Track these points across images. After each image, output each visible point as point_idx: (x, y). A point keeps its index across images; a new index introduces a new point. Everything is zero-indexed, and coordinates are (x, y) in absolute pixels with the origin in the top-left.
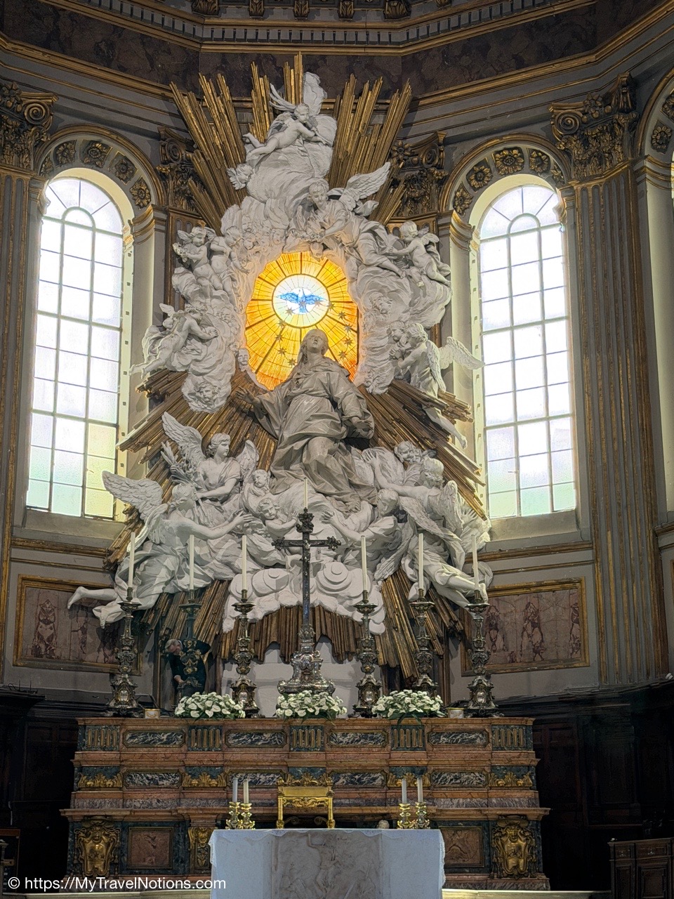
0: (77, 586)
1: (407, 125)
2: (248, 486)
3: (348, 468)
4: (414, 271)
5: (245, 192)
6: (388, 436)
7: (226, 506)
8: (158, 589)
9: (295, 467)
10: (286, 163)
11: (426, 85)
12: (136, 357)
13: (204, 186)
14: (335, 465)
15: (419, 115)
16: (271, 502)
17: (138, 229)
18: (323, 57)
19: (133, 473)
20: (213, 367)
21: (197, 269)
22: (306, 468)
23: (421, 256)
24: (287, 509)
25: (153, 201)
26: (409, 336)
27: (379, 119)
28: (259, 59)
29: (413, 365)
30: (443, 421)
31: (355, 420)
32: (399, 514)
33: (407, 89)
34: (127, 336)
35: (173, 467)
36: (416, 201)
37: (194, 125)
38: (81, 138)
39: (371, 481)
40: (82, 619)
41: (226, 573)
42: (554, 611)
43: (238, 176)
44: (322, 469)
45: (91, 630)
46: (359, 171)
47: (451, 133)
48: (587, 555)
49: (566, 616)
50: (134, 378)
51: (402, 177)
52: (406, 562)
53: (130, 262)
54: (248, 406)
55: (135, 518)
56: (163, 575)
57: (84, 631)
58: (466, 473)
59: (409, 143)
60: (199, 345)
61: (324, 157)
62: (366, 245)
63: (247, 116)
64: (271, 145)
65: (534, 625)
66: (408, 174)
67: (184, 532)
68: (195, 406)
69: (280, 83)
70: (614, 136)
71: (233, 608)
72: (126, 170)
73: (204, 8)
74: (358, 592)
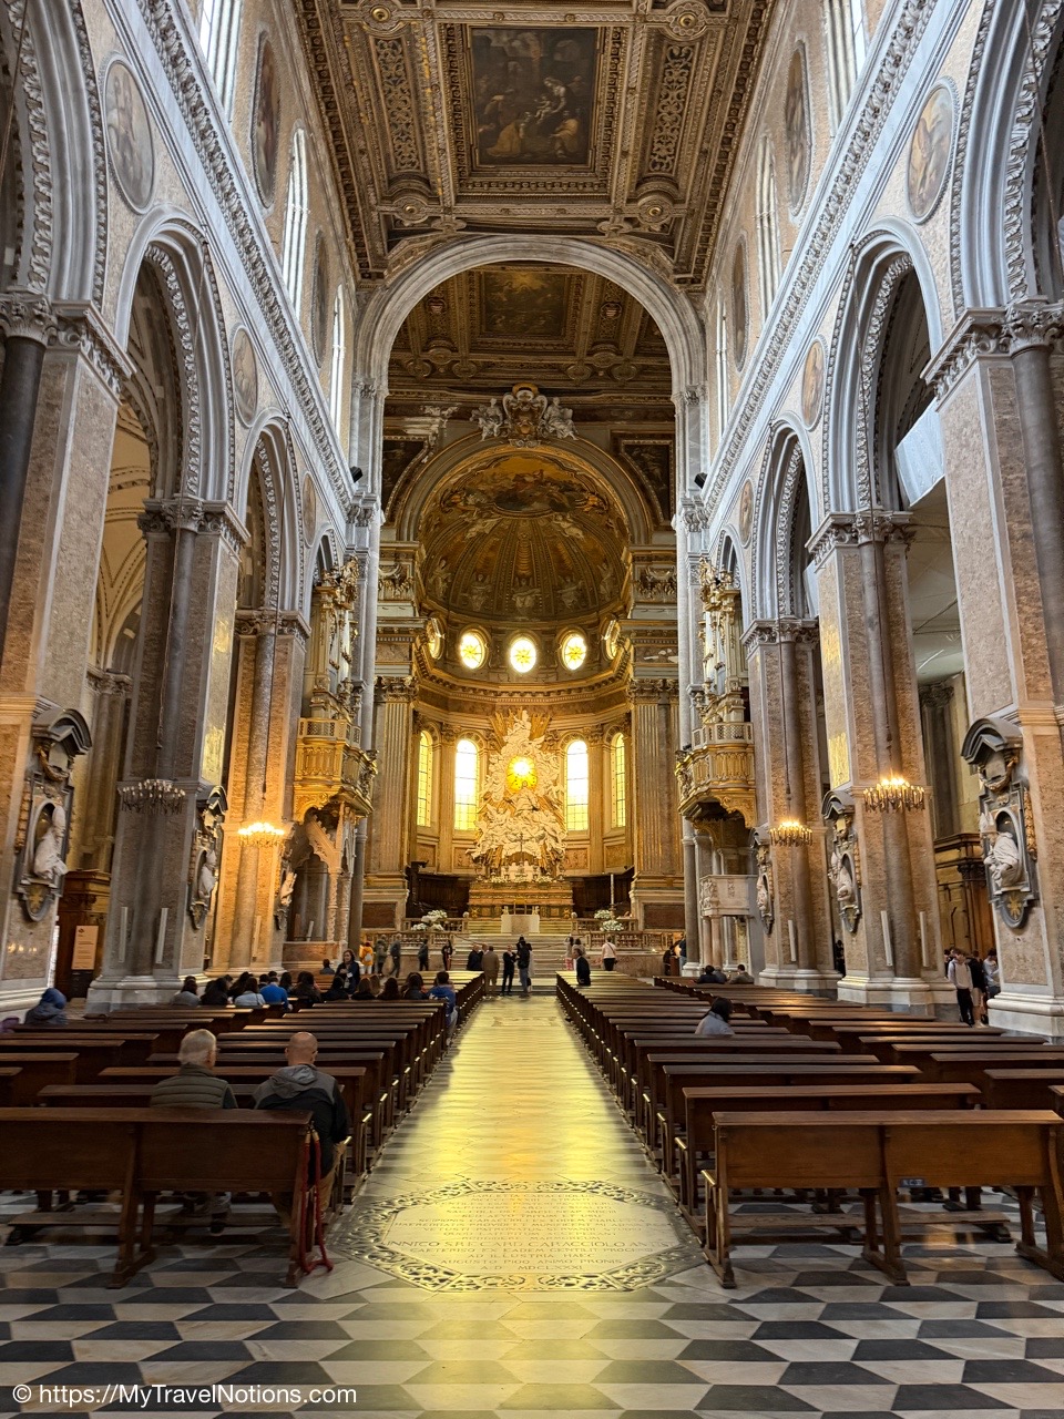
0: (467, 849)
1: (549, 725)
2: (508, 822)
3: (533, 817)
4: (551, 764)
5: (507, 743)
6: (542, 809)
7: (502, 827)
8: (487, 849)
9: (520, 816)
10: (518, 735)
11: (554, 714)
12: (480, 787)
13: (497, 742)
14: (529, 816)
15: (552, 722)
16: (514, 826)
17: (480, 754)
18: (528, 708)
19: (480, 819)
20: (499, 791)
21: (495, 765)
22: (522, 817)
23: (552, 761)
25: (484, 746)
26: (548, 783)
27: (542, 723)
28: (511, 708)
29: (550, 791)
30: (556, 806)
31: (535, 804)
32: (545, 830)
33: (549, 716)
34: (478, 782)
35: (490, 818)
36: (551, 746)
37: (495, 726)
38: (466, 733)
39: (538, 821)
40: (469, 857)
41: (503, 844)
42: (581, 854)
44: (526, 817)
45: (471, 859)
46: (537, 737)
47: (560, 728)
48: (589, 843)
49: (583, 856)
50: (480, 793)
51: (547, 740)
52: (546, 842)
53: (478, 761)
54: (508, 800)
55: (481, 831)
56: (488, 845)
58: (562, 819)
59: (549, 730)
60: (496, 785)
61: (528, 733)
63: (508, 723)
64: (515, 730)
65: (576, 858)
68: (495, 801)
69: (516, 714)
70: (598, 736)
71: (504, 853)
72: (477, 738)
73: (497, 694)
74: (534, 848)
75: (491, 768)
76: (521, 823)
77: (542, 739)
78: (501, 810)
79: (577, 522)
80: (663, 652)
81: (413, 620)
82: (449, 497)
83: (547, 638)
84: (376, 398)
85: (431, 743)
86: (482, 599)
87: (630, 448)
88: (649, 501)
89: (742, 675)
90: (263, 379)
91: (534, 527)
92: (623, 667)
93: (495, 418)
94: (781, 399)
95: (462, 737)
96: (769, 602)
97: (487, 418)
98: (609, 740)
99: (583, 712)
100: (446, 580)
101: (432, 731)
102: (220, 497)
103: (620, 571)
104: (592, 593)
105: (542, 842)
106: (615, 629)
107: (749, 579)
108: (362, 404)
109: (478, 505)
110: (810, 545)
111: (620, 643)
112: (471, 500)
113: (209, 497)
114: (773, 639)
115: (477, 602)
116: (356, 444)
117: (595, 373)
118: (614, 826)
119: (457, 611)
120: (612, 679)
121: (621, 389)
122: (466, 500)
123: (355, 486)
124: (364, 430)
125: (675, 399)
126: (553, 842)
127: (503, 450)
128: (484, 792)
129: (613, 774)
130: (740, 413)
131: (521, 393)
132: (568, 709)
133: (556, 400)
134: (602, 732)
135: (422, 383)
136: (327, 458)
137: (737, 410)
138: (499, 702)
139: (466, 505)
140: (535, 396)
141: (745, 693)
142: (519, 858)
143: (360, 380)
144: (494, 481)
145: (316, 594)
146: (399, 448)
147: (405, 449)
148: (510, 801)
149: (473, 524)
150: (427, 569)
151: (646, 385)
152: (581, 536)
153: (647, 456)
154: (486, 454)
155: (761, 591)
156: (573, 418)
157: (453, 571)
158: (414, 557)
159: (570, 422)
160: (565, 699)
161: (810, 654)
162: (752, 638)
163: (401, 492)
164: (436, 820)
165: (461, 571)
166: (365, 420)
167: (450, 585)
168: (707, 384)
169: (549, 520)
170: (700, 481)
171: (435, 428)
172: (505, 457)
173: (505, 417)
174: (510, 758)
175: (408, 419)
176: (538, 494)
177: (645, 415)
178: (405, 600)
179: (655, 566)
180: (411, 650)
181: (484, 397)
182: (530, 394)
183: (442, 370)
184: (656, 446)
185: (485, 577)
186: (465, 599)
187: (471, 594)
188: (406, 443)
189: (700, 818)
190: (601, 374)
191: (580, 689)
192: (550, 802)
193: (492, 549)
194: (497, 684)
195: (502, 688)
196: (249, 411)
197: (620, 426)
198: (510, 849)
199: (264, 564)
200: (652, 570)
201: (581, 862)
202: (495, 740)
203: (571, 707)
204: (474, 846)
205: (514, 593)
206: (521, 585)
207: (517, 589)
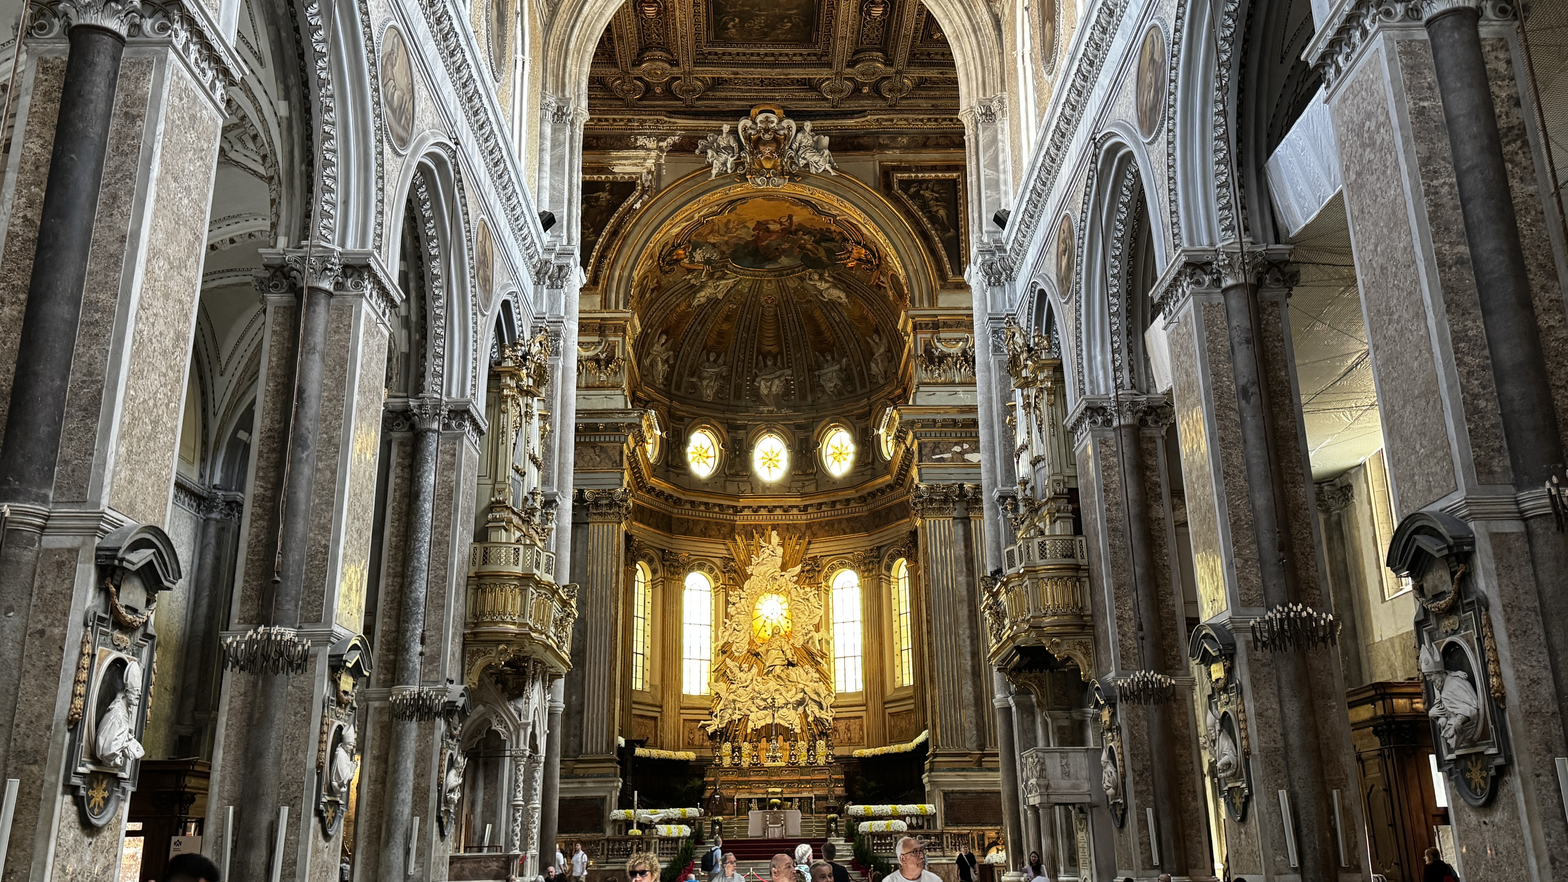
0: (700, 721)
1: (807, 550)
2: (754, 682)
3: (788, 676)
4: (809, 603)
5: (752, 575)
6: (801, 663)
8: (727, 721)
10: (766, 564)
11: (814, 535)
12: (716, 637)
13: (738, 575)
16: (763, 688)
17: (716, 591)
18: (778, 526)
19: (717, 679)
20: (742, 640)
21: (736, 605)
22: (774, 676)
23: (812, 599)
25: (721, 581)
26: (809, 627)
27: (797, 548)
28: (756, 527)
29: (809, 638)
30: (819, 659)
31: (790, 658)
32: (804, 692)
33: (807, 537)
34: (713, 629)
35: (730, 677)
36: (810, 578)
37: (735, 553)
38: (697, 562)
39: (795, 680)
40: (703, 732)
41: (748, 713)
42: (854, 725)
43: (749, 570)
45: (706, 735)
46: (791, 567)
47: (821, 555)
48: (864, 708)
49: (858, 727)
50: (716, 645)
51: (805, 569)
52: (807, 708)
53: (713, 602)
54: (754, 652)
55: (719, 697)
56: (728, 716)
58: (828, 678)
59: (807, 557)
60: (738, 633)
62: (793, 593)
63: (752, 548)
64: (761, 558)
65: (848, 730)
68: (736, 654)
69: (763, 536)
70: (873, 564)
71: (750, 725)
72: (711, 570)
73: (737, 510)
74: (791, 718)
75: (731, 610)
76: (772, 684)
77: (798, 569)
78: (745, 666)
79: (839, 281)
80: (957, 449)
81: (624, 412)
82: (670, 253)
83: (802, 434)
84: (572, 123)
85: (649, 577)
86: (715, 385)
87: (905, 185)
88: (933, 252)
89: (1068, 472)
90: (422, 92)
91: (782, 288)
92: (906, 467)
93: (728, 148)
94: (1107, 105)
95: (691, 569)
96: (1101, 373)
97: (718, 151)
98: (889, 568)
99: (853, 531)
100: (667, 361)
101: (650, 562)
102: (363, 244)
103: (897, 341)
104: (861, 373)
105: (801, 709)
106: (891, 419)
107: (1073, 344)
108: (554, 131)
109: (708, 262)
110: (1155, 293)
111: (900, 438)
112: (698, 256)
113: (350, 245)
114: (1108, 422)
115: (709, 392)
116: (546, 183)
117: (857, 90)
118: (898, 684)
119: (683, 400)
120: (891, 487)
121: (892, 108)
122: (692, 256)
123: (547, 237)
124: (557, 165)
125: (965, 117)
126: (816, 709)
127: (737, 190)
128: (721, 643)
129: (895, 614)
130: (1053, 128)
131: (761, 117)
132: (831, 528)
133: (808, 126)
134: (879, 558)
135: (631, 107)
136: (509, 199)
137: (1049, 124)
138: (739, 521)
139: (692, 262)
140: (780, 121)
141: (1073, 495)
142: (768, 732)
143: (551, 100)
144: (728, 230)
145: (495, 376)
146: (604, 190)
147: (611, 192)
148: (757, 655)
149: (703, 286)
150: (642, 345)
151: (924, 104)
152: (844, 299)
153: (928, 194)
154: (717, 196)
155: (1090, 359)
156: (831, 147)
157: (676, 349)
158: (624, 330)
159: (827, 152)
160: (827, 514)
161: (1160, 443)
162: (1079, 421)
163: (606, 247)
164: (657, 682)
165: (686, 348)
166: (558, 151)
167: (672, 367)
168: (1005, 95)
169: (802, 279)
170: (1000, 220)
171: (650, 163)
172: (743, 200)
173: (741, 148)
174: (756, 595)
175: (614, 154)
176: (786, 246)
177: (924, 142)
178: (613, 387)
179: (942, 335)
180: (621, 453)
181: (713, 123)
182: (774, 118)
183: (658, 90)
184: (939, 181)
185: (718, 356)
186: (693, 386)
187: (701, 379)
188: (614, 184)
189: (1018, 669)
190: (865, 90)
191: (848, 501)
192: (811, 654)
193: (727, 318)
194: (737, 497)
195: (743, 502)
196: (403, 134)
197: (892, 156)
198: (758, 719)
199: (424, 337)
200: (939, 340)
201: (856, 737)
202: (735, 571)
203: (836, 526)
204: (709, 717)
205: (756, 376)
206: (766, 366)
207: (760, 371)
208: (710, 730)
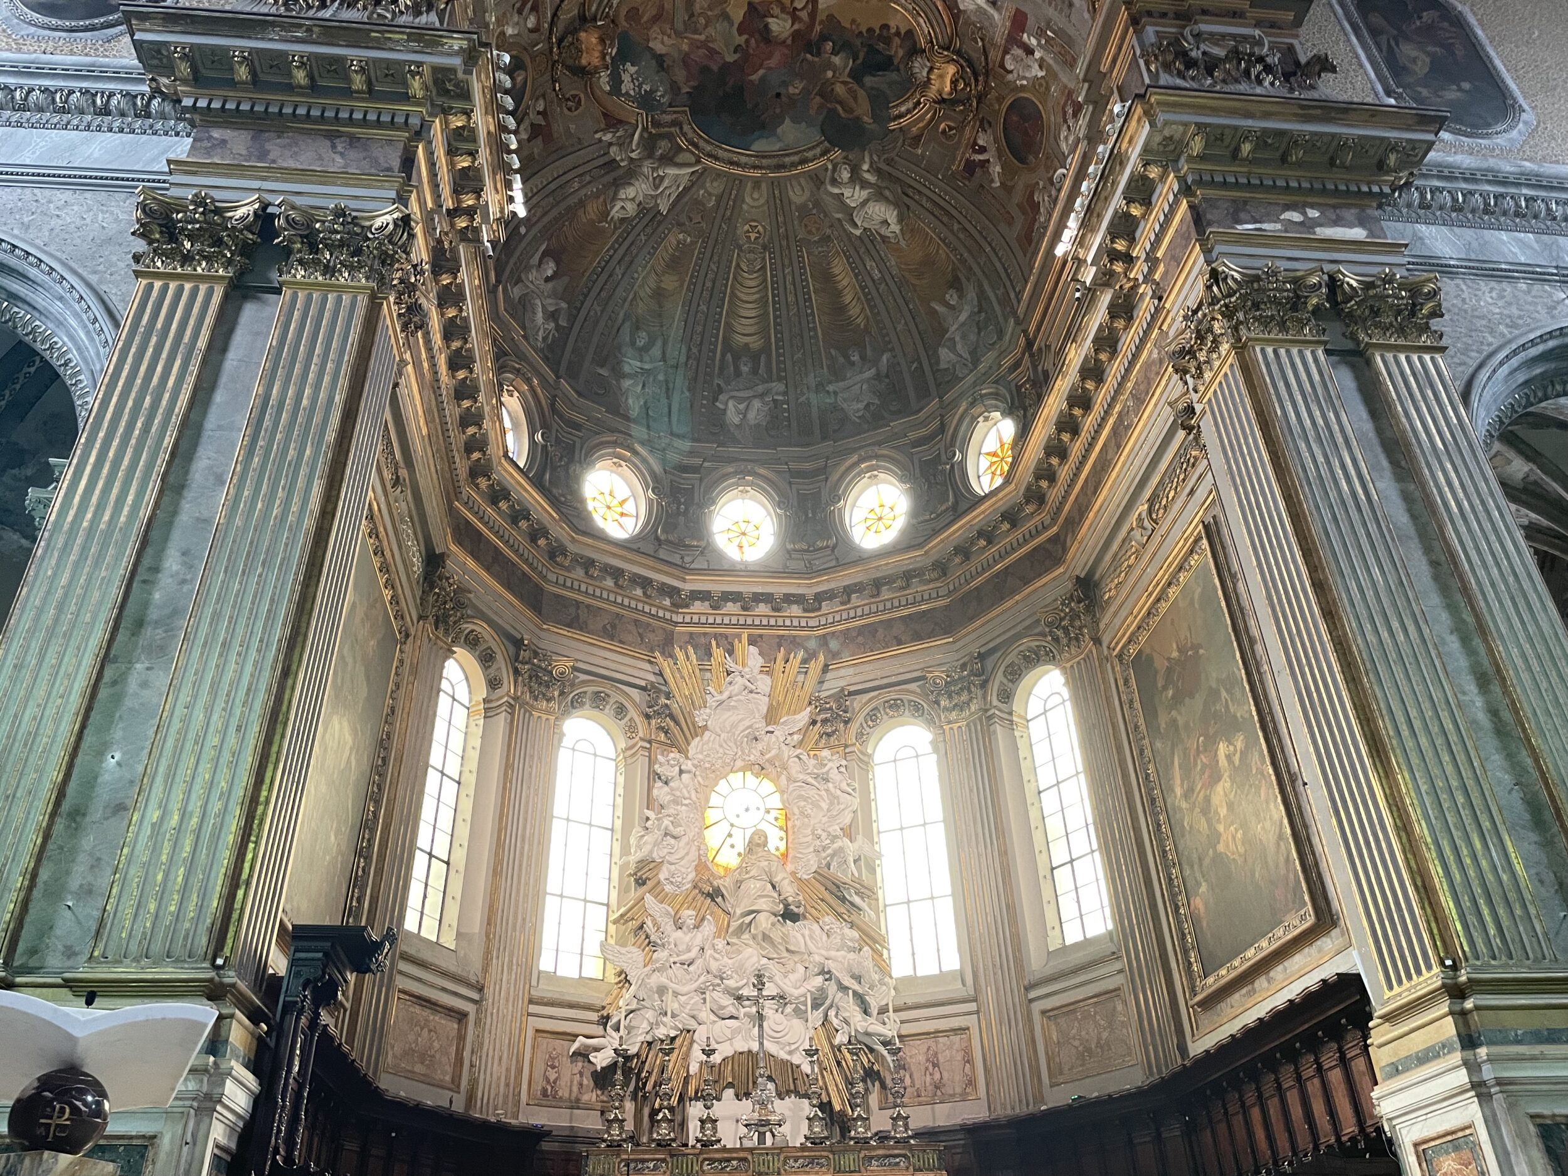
0: (577, 1036)
1: (821, 682)
2: (709, 952)
3: (785, 939)
4: (830, 785)
5: (705, 728)
6: (813, 911)
7: (691, 968)
8: (641, 1038)
9: (746, 936)
10: (735, 707)
11: (834, 655)
12: (625, 850)
13: (677, 723)
14: (776, 935)
15: (829, 676)
16: (727, 965)
17: (628, 756)
18: (761, 636)
19: (622, 942)
20: (682, 858)
21: (671, 784)
22: (754, 938)
23: (834, 775)
24: (739, 970)
25: (641, 734)
26: (829, 834)
27: (801, 678)
28: (716, 636)
29: (833, 856)
30: (857, 900)
31: (790, 899)
32: (826, 974)
33: (822, 658)
34: (618, 835)
35: (653, 938)
36: (829, 735)
37: (671, 681)
38: (590, 689)
39: (803, 949)
40: (580, 1064)
41: (692, 1025)
42: (949, 1051)
43: (700, 717)
44: (766, 937)
45: (588, 1073)
46: (788, 713)
47: (852, 688)
48: (973, 1006)
49: (959, 1057)
50: (623, 868)
51: (819, 718)
52: (832, 1013)
53: (621, 780)
54: (708, 889)
55: (625, 980)
56: (645, 1026)
57: (581, 1074)
58: (875, 941)
59: (823, 695)
60: (672, 841)
61: (763, 703)
62: (794, 766)
63: (708, 675)
64: (726, 695)
65: (935, 1065)
66: (823, 716)
67: (662, 990)
68: (668, 888)
69: (731, 652)
70: (970, 692)
71: (697, 1055)
72: (621, 711)
74: (794, 1039)
77: (804, 717)
79: (888, 180)
80: (1293, 216)
83: (803, 486)
85: (483, 692)
86: (644, 395)
91: (778, 202)
95: (576, 703)
98: (1006, 696)
100: (554, 315)
101: (486, 659)
105: (817, 1016)
109: (646, 101)
112: (629, 80)
118: (1054, 945)
122: (615, 77)
132: (870, 639)
134: (984, 677)
138: (683, 624)
139: (615, 91)
157: (574, 296)
164: (476, 926)
176: (796, 87)
185: (652, 338)
187: (618, 373)
191: (906, 578)
192: (836, 890)
193: (675, 264)
194: (681, 573)
195: (691, 583)
198: (718, 1042)
202: (672, 717)
203: (881, 633)
204: (599, 1030)
205: (720, 390)
206: (738, 373)
207: (728, 383)
208: (601, 1060)
